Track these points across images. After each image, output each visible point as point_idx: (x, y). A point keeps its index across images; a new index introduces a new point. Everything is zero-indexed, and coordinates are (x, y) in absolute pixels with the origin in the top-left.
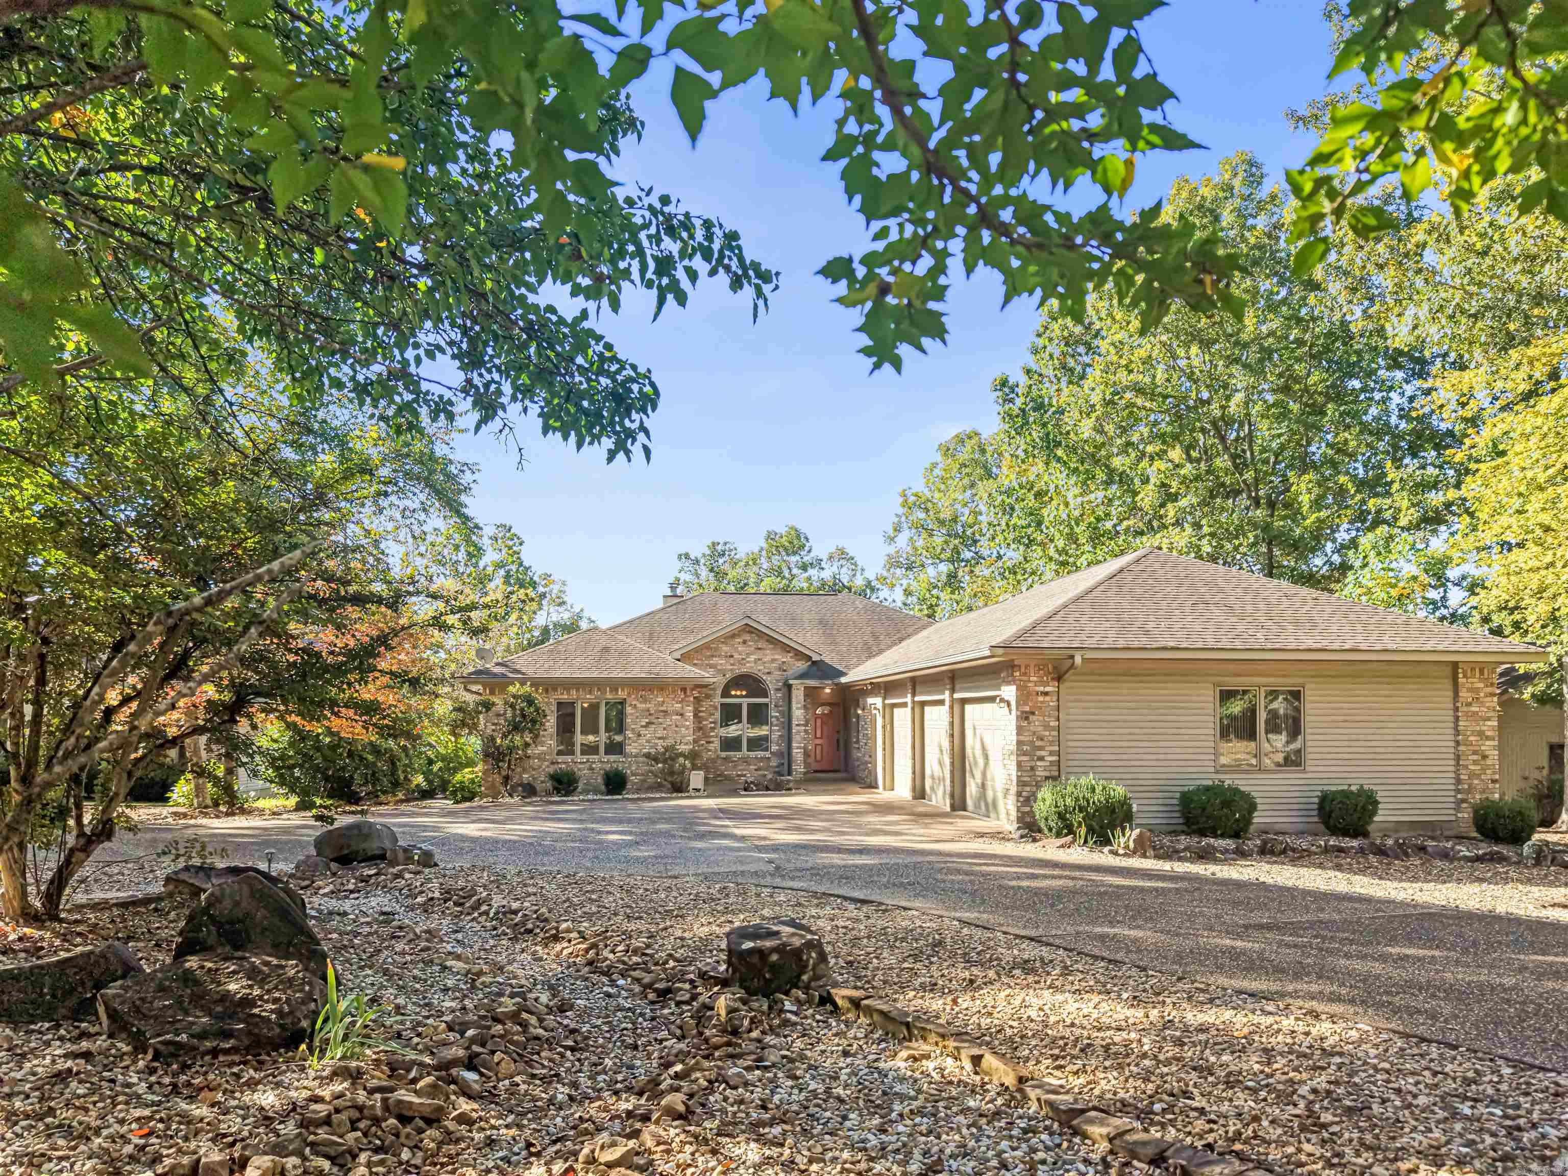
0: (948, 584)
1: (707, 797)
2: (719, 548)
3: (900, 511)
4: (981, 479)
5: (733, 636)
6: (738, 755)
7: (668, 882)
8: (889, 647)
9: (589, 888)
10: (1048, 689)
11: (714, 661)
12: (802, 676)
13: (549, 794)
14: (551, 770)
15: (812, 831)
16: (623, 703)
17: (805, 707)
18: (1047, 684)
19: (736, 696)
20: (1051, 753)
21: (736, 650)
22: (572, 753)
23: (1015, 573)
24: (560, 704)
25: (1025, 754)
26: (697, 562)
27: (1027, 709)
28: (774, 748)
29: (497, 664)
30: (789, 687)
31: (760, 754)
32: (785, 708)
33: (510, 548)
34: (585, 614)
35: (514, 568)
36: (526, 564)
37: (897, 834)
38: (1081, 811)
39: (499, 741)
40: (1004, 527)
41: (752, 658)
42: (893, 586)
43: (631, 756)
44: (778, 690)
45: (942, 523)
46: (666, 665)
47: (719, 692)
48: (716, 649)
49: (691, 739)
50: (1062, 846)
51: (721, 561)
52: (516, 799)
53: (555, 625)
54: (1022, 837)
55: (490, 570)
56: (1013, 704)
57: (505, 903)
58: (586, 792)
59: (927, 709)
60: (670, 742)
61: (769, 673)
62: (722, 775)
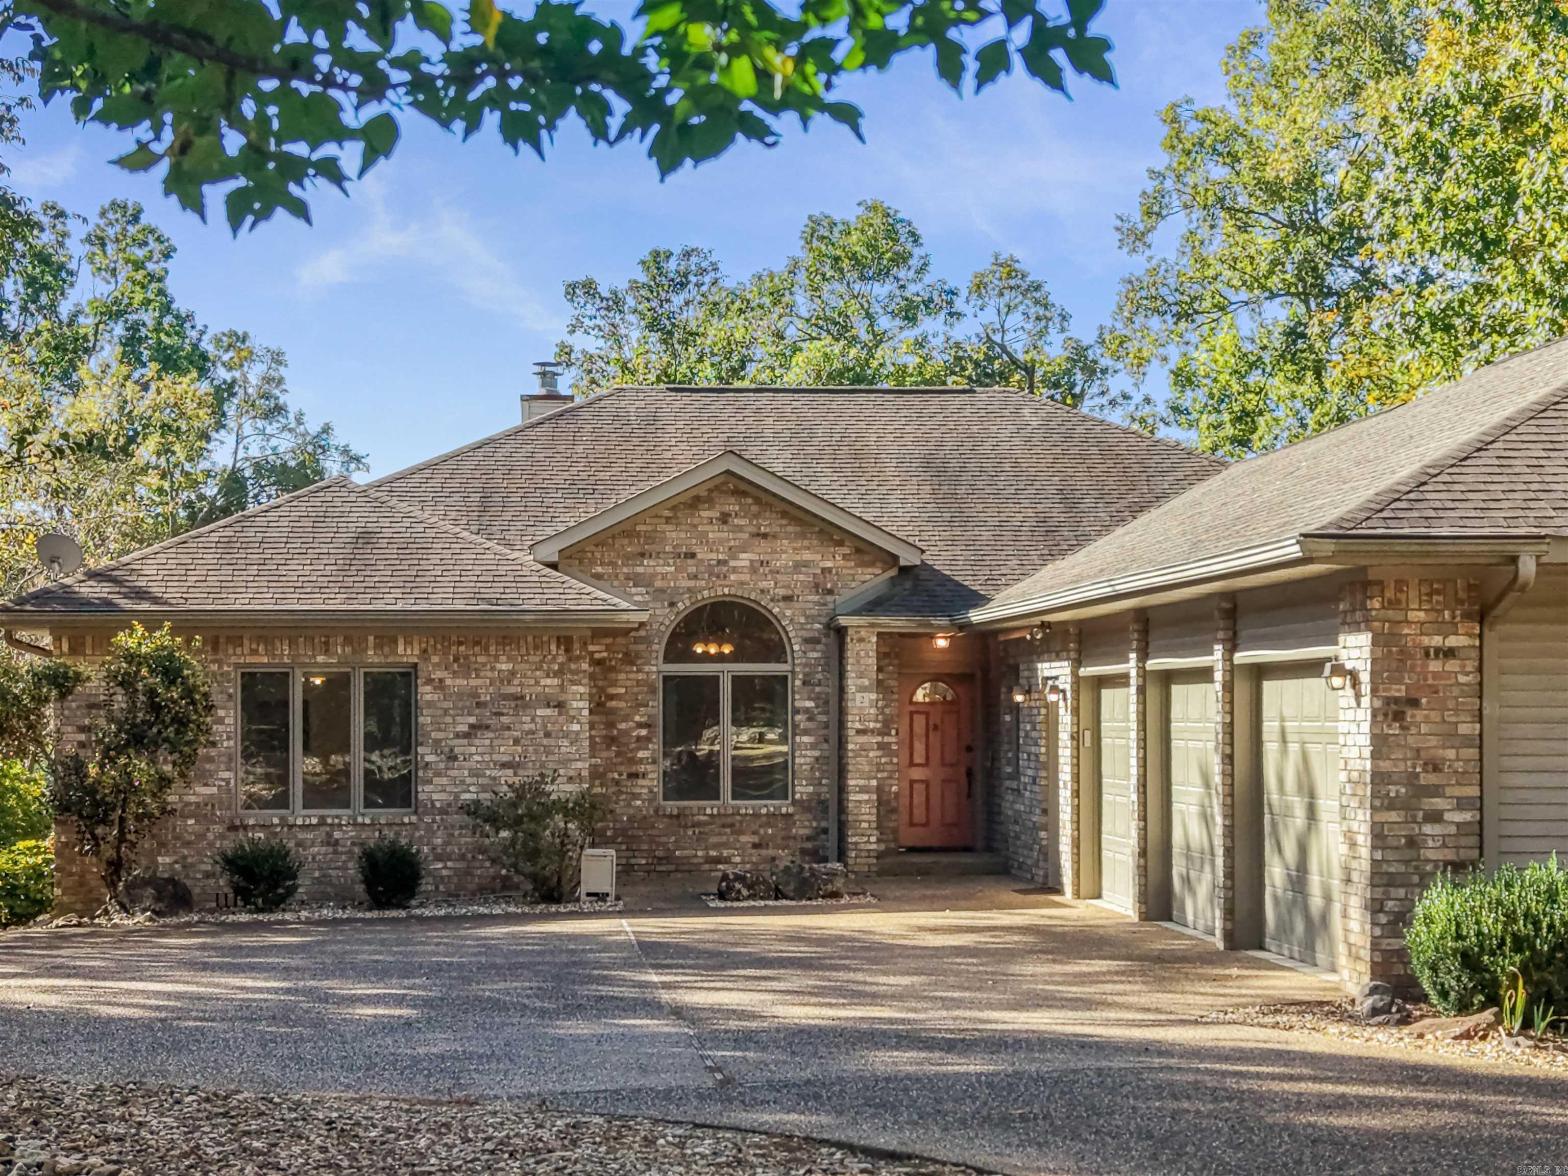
0: (1289, 355)
1: (621, 914)
2: (672, 265)
3: (1161, 160)
4: (1376, 76)
5: (695, 502)
6: (710, 807)
7: (446, 1113)
8: (1106, 529)
9: (254, 1125)
10: (1452, 641)
11: (647, 567)
12: (874, 606)
13: (224, 906)
14: (228, 845)
15: (875, 998)
16: (409, 676)
17: (880, 685)
18: (1451, 629)
19: (706, 658)
20: (1461, 804)
21: (703, 538)
22: (281, 801)
23: (1448, 328)
24: (250, 680)
25: (1391, 806)
26: (615, 303)
27: (1399, 691)
28: (803, 790)
29: (93, 575)
30: (841, 632)
31: (767, 806)
32: (831, 689)
33: (138, 265)
34: (338, 438)
35: (148, 317)
36: (181, 305)
37: (1087, 1004)
38: (1518, 947)
39: (93, 770)
40: (1419, 207)
41: (744, 560)
42: (1142, 362)
43: (432, 809)
44: (810, 641)
45: (1274, 191)
46: (519, 579)
47: (659, 648)
48: (650, 538)
49: (583, 766)
50: (1467, 1035)
51: (678, 300)
52: (140, 919)
53: (258, 467)
54: (1375, 1011)
55: (86, 323)
56: (1365, 677)
57: (44, 1157)
58: (320, 900)
59: (1177, 690)
60: (529, 773)
61: (788, 599)
62: (668, 858)
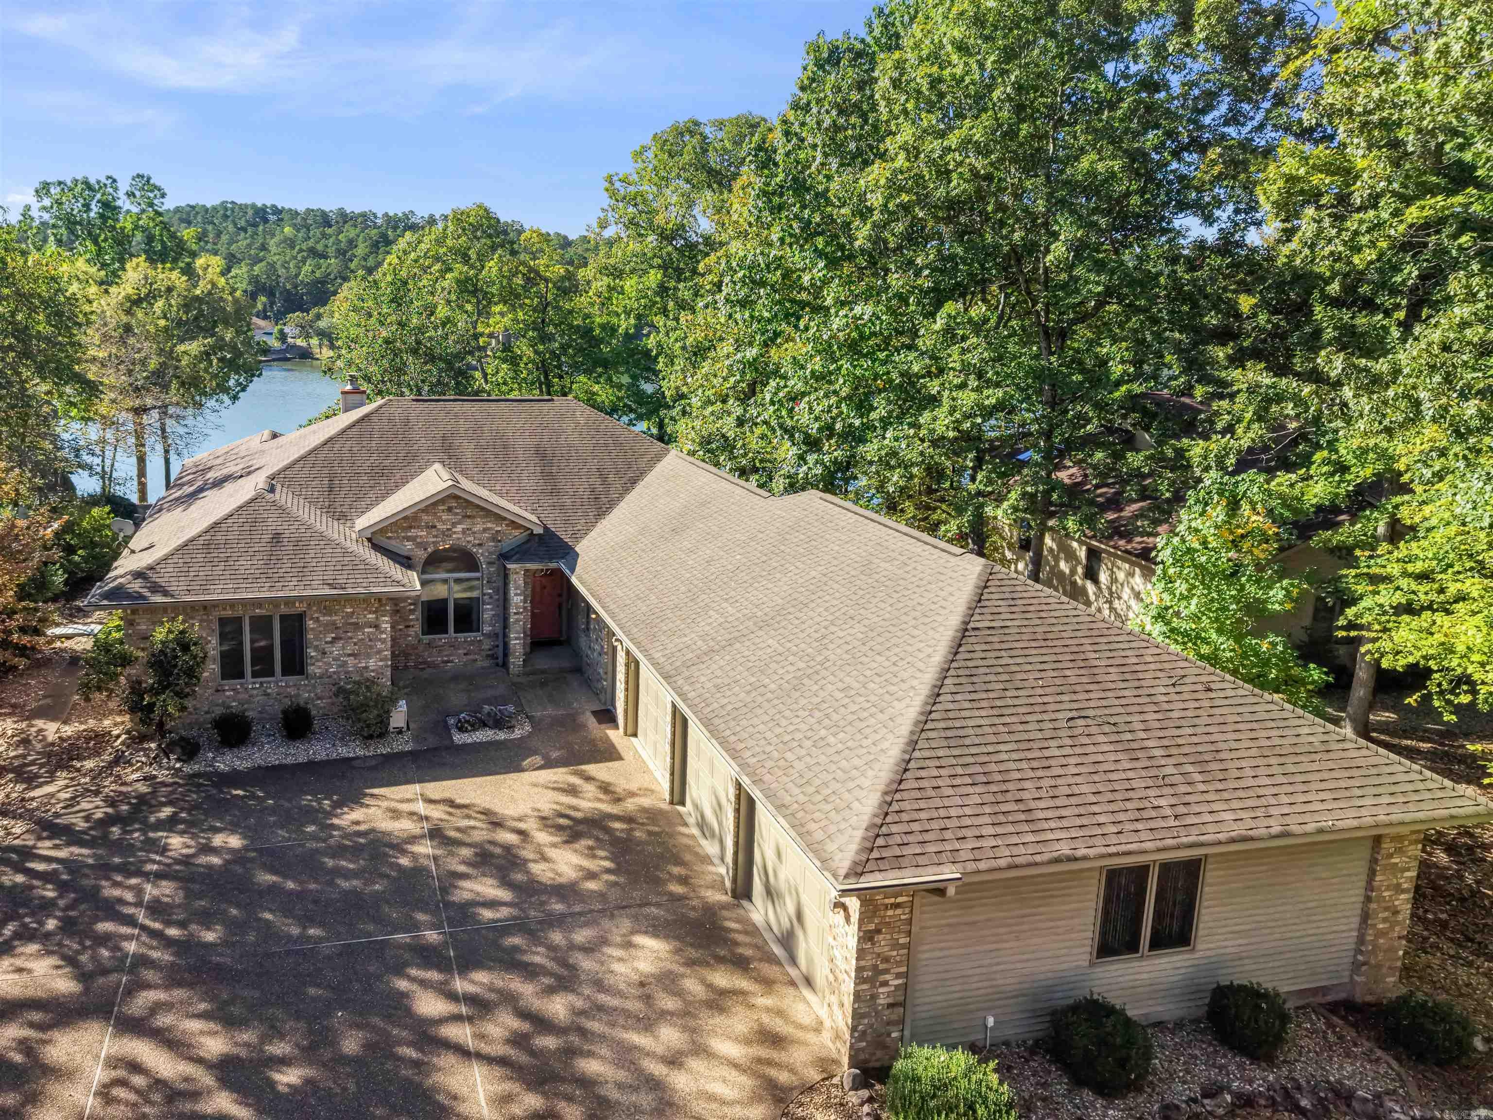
6: (444, 639)
10: (900, 900)
11: (412, 533)
12: (522, 555)
16: (301, 616)
17: (526, 595)
20: (898, 976)
21: (440, 519)
22: (241, 677)
24: (222, 620)
25: (865, 981)
27: (872, 927)
28: (487, 629)
31: (471, 636)
32: (500, 584)
41: (459, 528)
43: (315, 677)
44: (490, 563)
46: (355, 567)
47: (420, 568)
48: (415, 519)
61: (480, 545)
62: (425, 663)
